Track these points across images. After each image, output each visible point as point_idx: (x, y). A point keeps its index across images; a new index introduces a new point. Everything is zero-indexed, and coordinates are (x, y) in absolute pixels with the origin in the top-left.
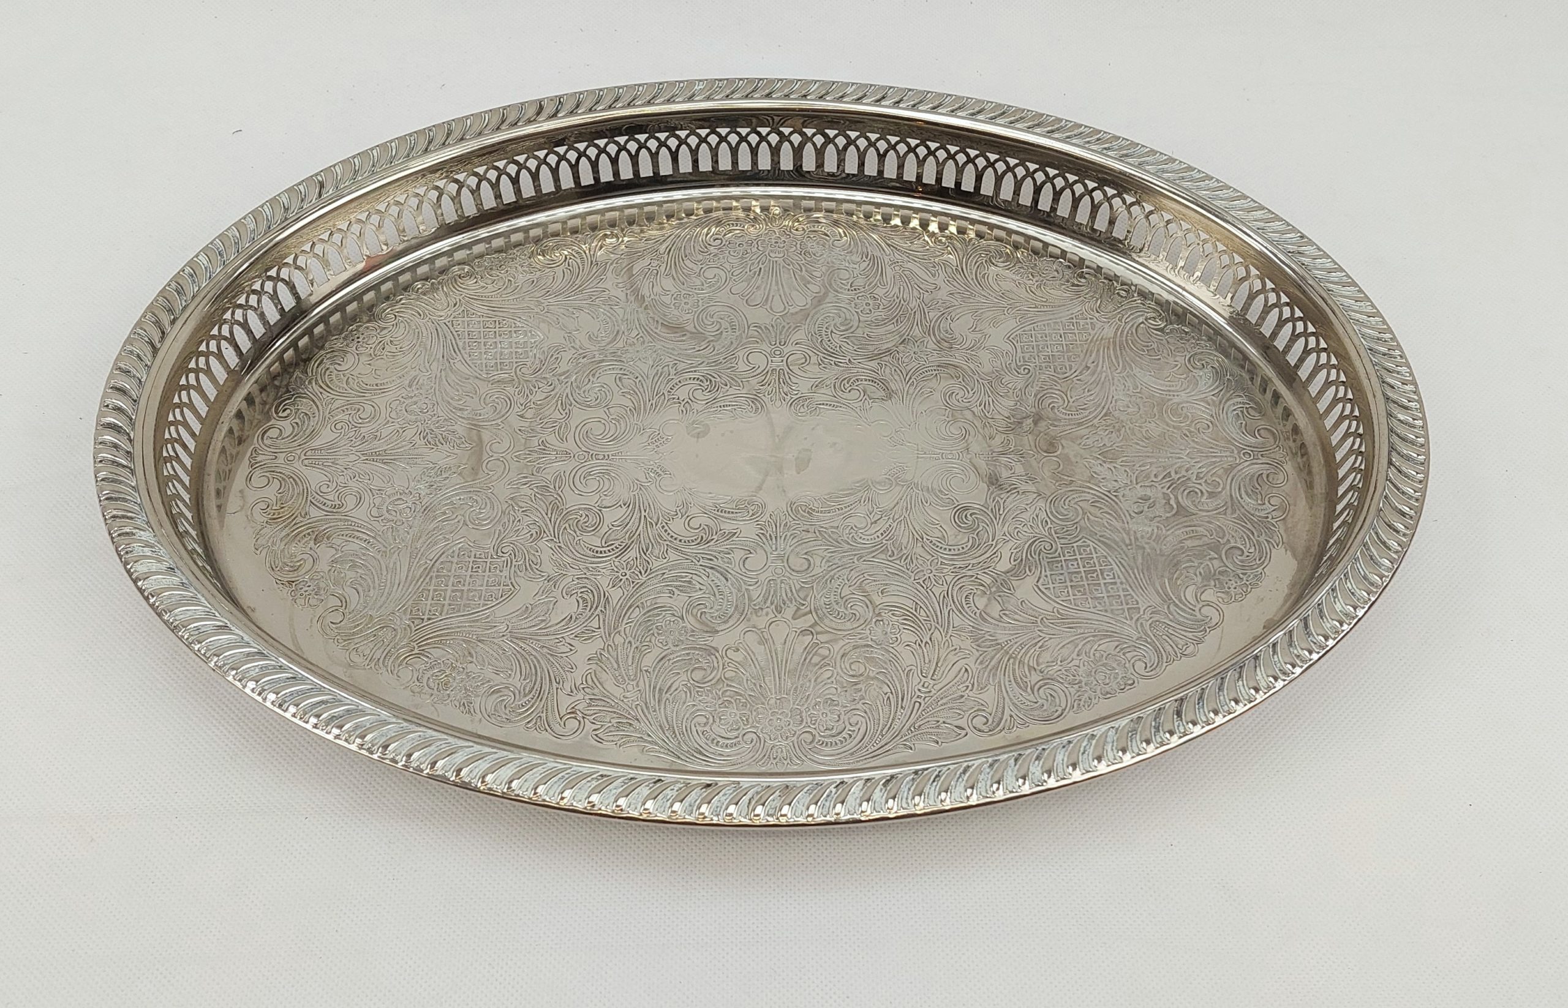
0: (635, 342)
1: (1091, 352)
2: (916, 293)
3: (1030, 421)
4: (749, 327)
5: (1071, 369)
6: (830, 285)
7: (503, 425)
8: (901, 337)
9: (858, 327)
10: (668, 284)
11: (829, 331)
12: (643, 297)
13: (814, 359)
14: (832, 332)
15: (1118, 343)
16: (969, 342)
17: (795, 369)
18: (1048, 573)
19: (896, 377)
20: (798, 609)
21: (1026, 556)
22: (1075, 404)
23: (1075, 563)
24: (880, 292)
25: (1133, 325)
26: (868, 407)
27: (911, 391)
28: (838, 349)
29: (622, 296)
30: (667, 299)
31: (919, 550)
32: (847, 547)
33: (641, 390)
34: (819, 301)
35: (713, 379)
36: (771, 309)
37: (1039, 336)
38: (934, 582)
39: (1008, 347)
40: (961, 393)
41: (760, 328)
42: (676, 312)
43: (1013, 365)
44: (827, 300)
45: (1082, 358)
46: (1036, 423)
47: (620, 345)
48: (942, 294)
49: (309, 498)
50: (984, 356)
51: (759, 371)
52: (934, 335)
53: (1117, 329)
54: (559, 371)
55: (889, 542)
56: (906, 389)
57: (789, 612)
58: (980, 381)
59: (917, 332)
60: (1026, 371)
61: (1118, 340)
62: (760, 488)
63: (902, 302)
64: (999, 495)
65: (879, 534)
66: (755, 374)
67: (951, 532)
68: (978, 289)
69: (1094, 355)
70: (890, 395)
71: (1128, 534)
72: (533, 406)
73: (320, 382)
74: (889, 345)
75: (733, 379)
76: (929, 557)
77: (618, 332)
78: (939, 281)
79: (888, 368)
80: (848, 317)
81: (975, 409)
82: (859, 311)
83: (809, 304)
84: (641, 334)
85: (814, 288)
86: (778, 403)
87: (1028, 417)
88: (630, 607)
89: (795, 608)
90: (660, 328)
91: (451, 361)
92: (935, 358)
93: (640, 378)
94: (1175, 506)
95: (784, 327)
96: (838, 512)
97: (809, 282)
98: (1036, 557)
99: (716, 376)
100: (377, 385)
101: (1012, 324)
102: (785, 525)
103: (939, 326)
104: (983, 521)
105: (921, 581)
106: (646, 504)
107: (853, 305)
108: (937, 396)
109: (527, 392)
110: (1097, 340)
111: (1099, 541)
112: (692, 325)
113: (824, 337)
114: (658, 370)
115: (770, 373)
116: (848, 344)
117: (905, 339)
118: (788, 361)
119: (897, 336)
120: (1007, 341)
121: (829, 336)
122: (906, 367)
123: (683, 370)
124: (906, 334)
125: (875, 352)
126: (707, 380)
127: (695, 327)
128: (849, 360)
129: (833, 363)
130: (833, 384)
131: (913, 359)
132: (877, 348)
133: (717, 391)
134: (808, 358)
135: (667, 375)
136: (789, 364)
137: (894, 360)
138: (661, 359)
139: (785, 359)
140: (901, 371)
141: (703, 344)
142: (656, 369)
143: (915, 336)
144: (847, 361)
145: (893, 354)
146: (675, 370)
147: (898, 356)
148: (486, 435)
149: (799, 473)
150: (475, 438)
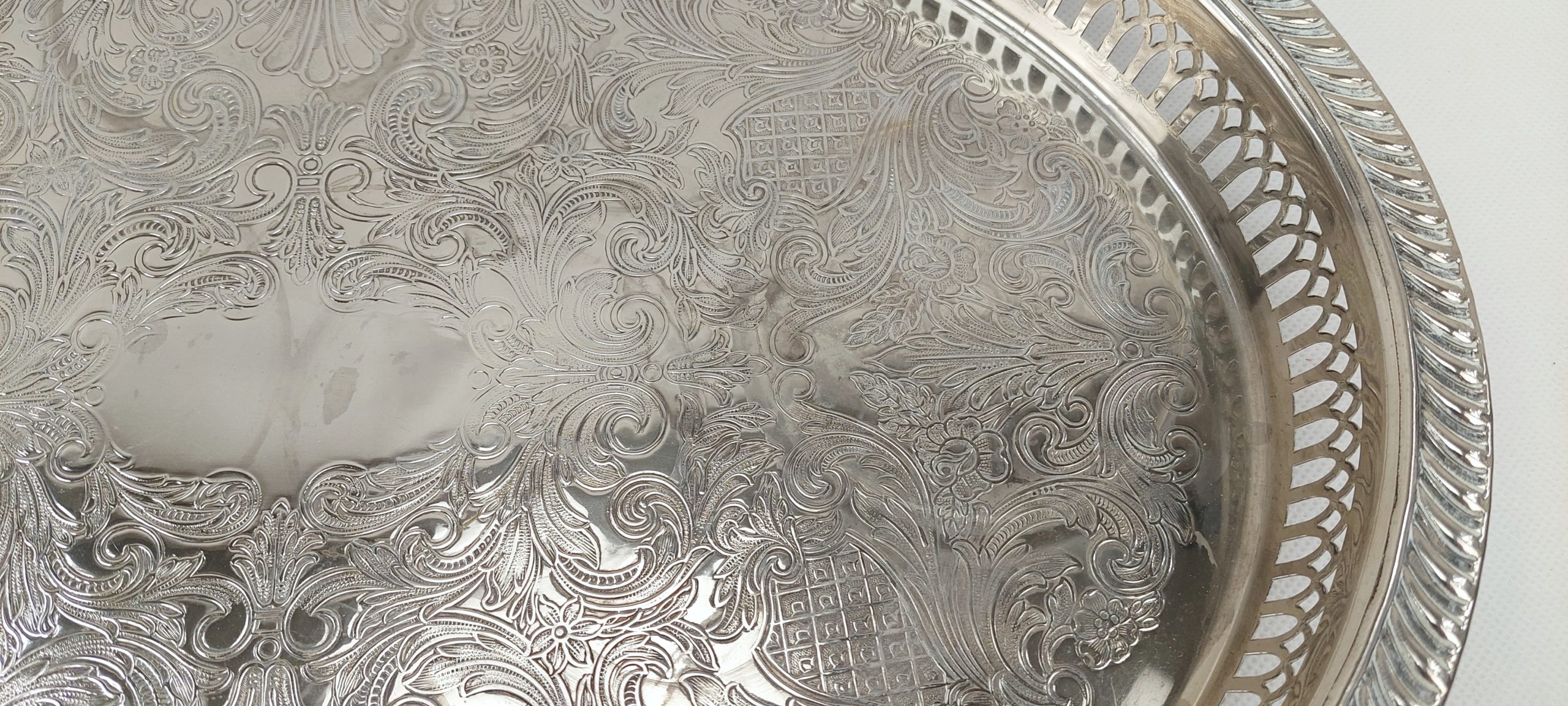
0: (48, 149)
1: (870, 153)
2: (571, 40)
3: (760, 296)
4: (263, 116)
5: (835, 187)
6: (419, 25)
8: (541, 126)
9: (464, 108)
10: (123, 29)
11: (411, 118)
12: (74, 58)
13: (378, 177)
14: (415, 119)
15: (915, 131)
16: (660, 134)
17: (341, 198)
18: (782, 622)
19: (527, 211)
21: (743, 587)
22: (841, 259)
24: (508, 38)
25: (941, 97)
26: (470, 274)
27: (551, 241)
28: (423, 154)
29: (35, 57)
30: (117, 63)
31: (544, 586)
33: (47, 253)
34: (396, 57)
35: (184, 225)
36: (308, 78)
37: (784, 121)
38: (568, 658)
39: (726, 146)
40: (643, 242)
41: (284, 115)
42: (130, 88)
43: (736, 182)
44: (411, 57)
45: (854, 164)
46: (771, 299)
47: (19, 158)
48: (617, 43)
50: (685, 163)
51: (274, 204)
52: (599, 122)
53: (916, 106)
55: (489, 571)
56: (543, 235)
58: (677, 214)
59: (568, 117)
60: (759, 193)
61: (915, 126)
62: (250, 459)
63: (546, 57)
64: (698, 457)
65: (470, 553)
66: (264, 210)
67: (607, 540)
68: (681, 30)
69: (875, 158)
70: (512, 245)
74: (518, 145)
75: (222, 223)
76: (561, 600)
77: (19, 131)
78: (614, 18)
79: (513, 192)
80: (447, 90)
81: (665, 275)
82: (467, 76)
83: (378, 64)
84: (62, 135)
85: (391, 33)
86: (303, 272)
87: (754, 289)
90: (97, 121)
92: (597, 173)
93: (47, 227)
94: (1008, 463)
95: (327, 111)
97: (382, 21)
98: (762, 589)
99: (191, 218)
101: (737, 98)
103: (609, 104)
104: (668, 516)
105: (544, 655)
107: (457, 65)
108: (598, 249)
110: (880, 129)
112: (159, 113)
113: (400, 131)
114: (83, 210)
115: (293, 206)
116: (443, 144)
117: (547, 131)
118: (329, 183)
119: (534, 126)
120: (727, 133)
121: (411, 127)
122: (545, 190)
123: (131, 207)
124: (550, 122)
125: (492, 160)
126: (173, 229)
127: (163, 117)
128: (443, 176)
129: (412, 183)
130: (409, 227)
131: (560, 172)
132: (495, 152)
133: (190, 248)
134: (367, 174)
135: (98, 221)
136: (330, 188)
137: (524, 176)
138: (92, 186)
139: (323, 178)
140: (535, 197)
141: (174, 153)
142: (79, 209)
143: (565, 125)
144: (439, 179)
145: (523, 163)
146: (116, 208)
147: (532, 166)
149: (328, 422)
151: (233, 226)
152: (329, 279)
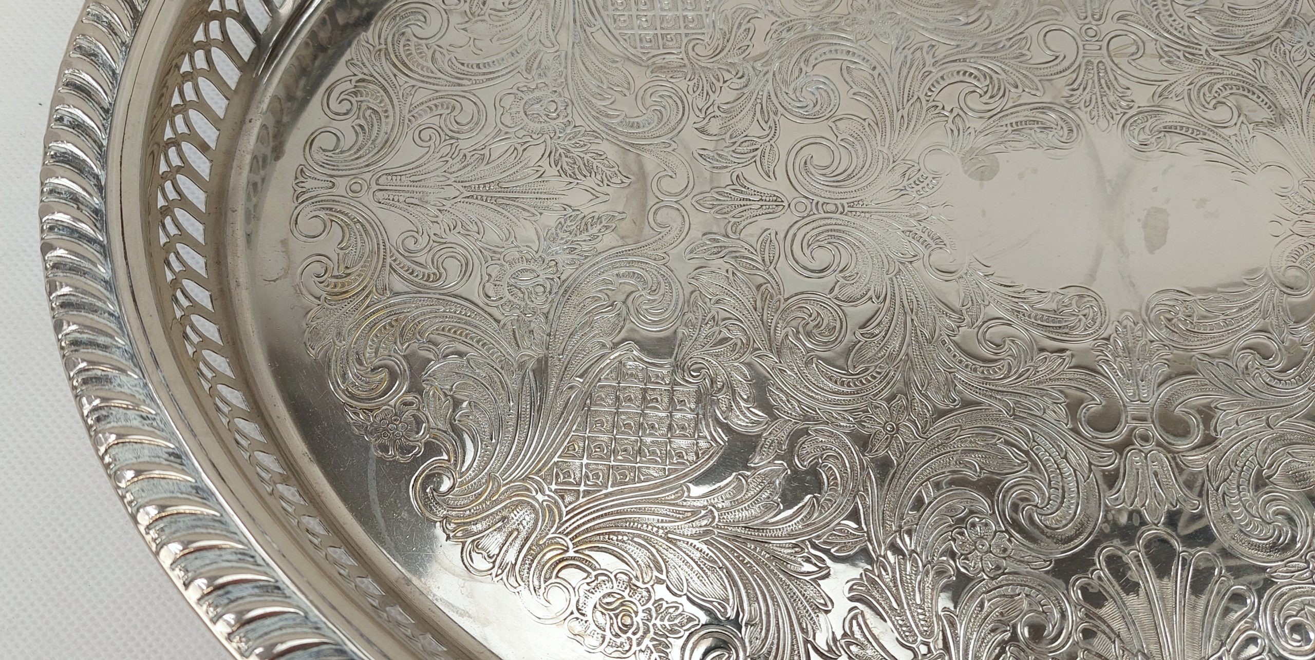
0: (866, 5)
7: (674, 146)
8: (1283, 13)
13: (1150, 47)
17: (1123, 62)
19: (1286, 86)
20: (1186, 513)
26: (1249, 137)
28: (1186, 30)
33: (883, 90)
35: (995, 76)
47: (843, 9)
49: (389, 260)
51: (1066, 64)
54: (754, 52)
56: (1305, 107)
62: (1092, 274)
66: (1059, 68)
70: (1280, 118)
72: (718, 113)
73: (393, 56)
74: (1267, 28)
75: (1026, 76)
79: (1270, 70)
86: (1103, 123)
91: (587, 29)
93: (879, 69)
99: (998, 70)
100: (478, 66)
102: (1143, 350)
109: (707, 87)
113: (1162, 9)
114: (906, 57)
115: (1083, 67)
116: (1201, 22)
117: (1290, 19)
118: (1111, 48)
119: (1277, 13)
121: (1170, 6)
122: (1299, 69)
123: (945, 57)
124: (1291, 10)
125: (1246, 39)
126: (985, 78)
128: (1207, 51)
129: (1180, 54)
130: (1186, 92)
131: (1308, 55)
132: (1247, 33)
133: (1004, 95)
134: (1141, 44)
135: (921, 67)
136: (1112, 54)
137: (1278, 55)
138: (909, 38)
139: (1105, 43)
140: (1291, 75)
141: (973, 14)
142: (903, 55)
143: (1305, 14)
144: (1203, 52)
145: (1275, 43)
146: (934, 57)
147: (1283, 49)
148: (650, 163)
149: (1151, 252)
150: (634, 167)
151: (1036, 80)
152: (1127, 131)
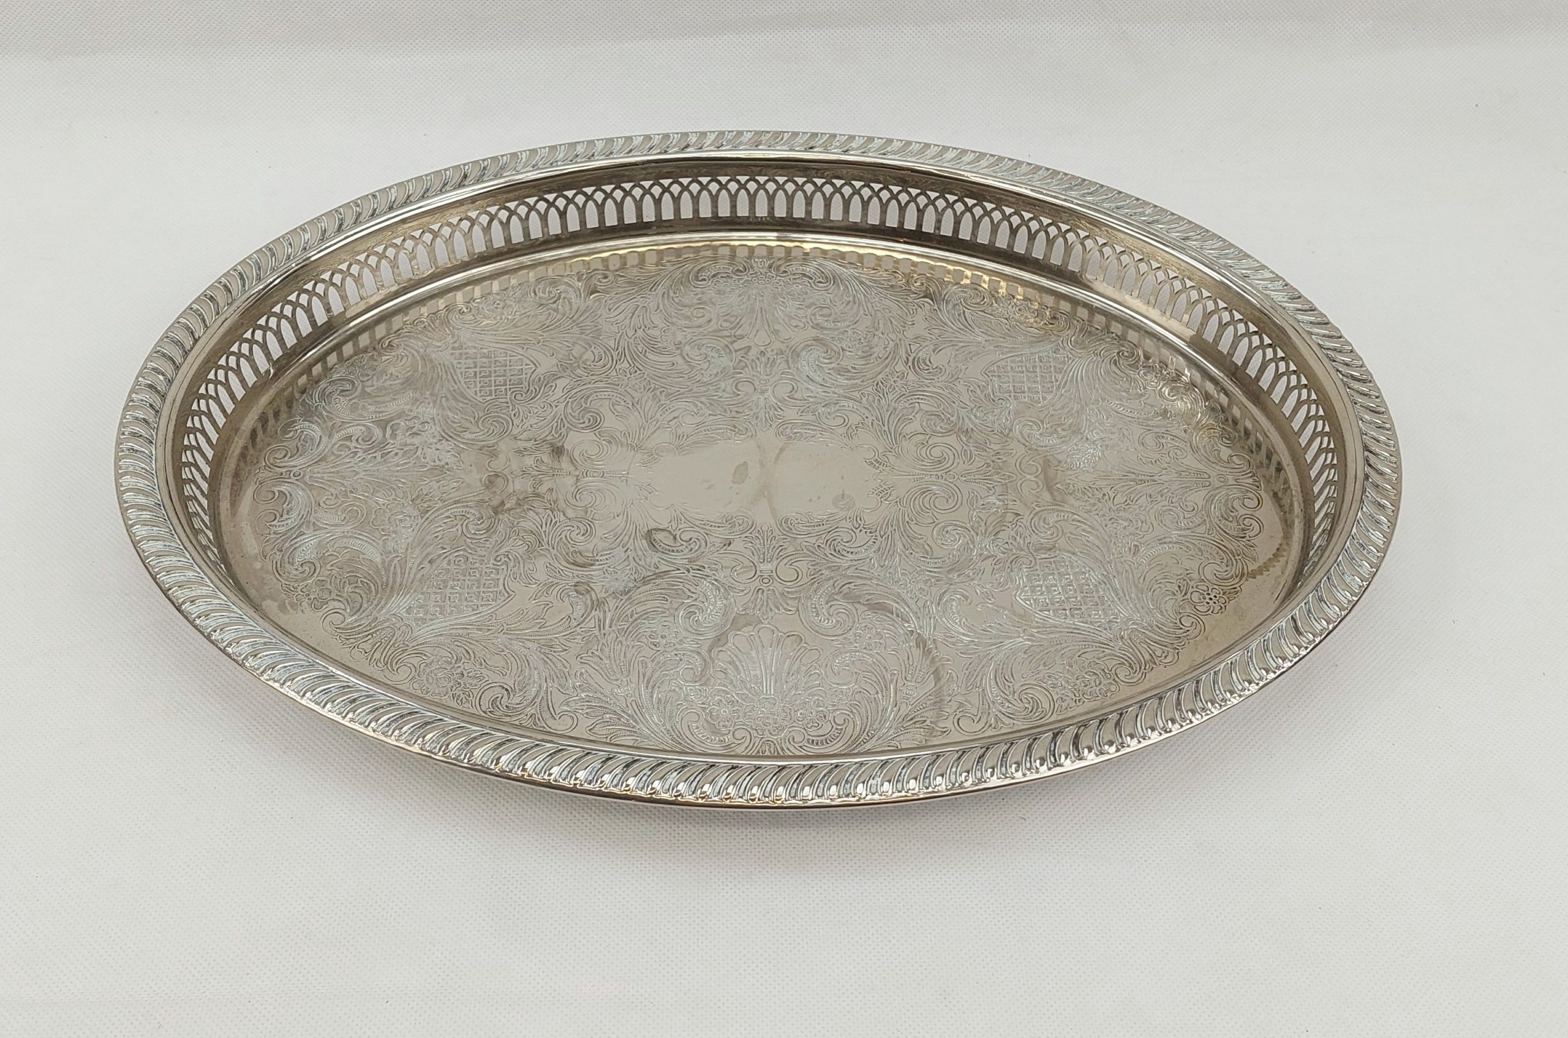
3: (508, 506)
4: (798, 610)
5: (450, 560)
7: (1033, 506)
8: (629, 598)
9: (677, 611)
11: (709, 605)
12: (918, 646)
13: (726, 573)
14: (706, 605)
16: (555, 592)
17: (747, 563)
18: (524, 378)
20: (746, 354)
21: (541, 390)
22: (455, 522)
23: (497, 383)
25: (364, 611)
26: (673, 523)
27: (627, 538)
28: (701, 585)
29: (943, 649)
30: (891, 643)
32: (703, 399)
34: (719, 641)
36: (773, 630)
37: (474, 599)
39: (514, 585)
40: (573, 535)
41: (785, 608)
42: (879, 627)
43: (512, 564)
44: (709, 642)
45: (433, 573)
46: (503, 503)
47: (934, 591)
48: (575, 647)
50: (542, 575)
51: (785, 561)
52: (592, 600)
54: (991, 561)
56: (631, 540)
57: (754, 352)
58: (550, 548)
60: (499, 559)
62: (782, 450)
63: (623, 640)
64: (555, 438)
65: (673, 409)
66: (792, 557)
67: (605, 410)
68: (531, 654)
69: (420, 576)
70: (649, 536)
71: (441, 405)
72: (1009, 525)
74: (644, 588)
75: (812, 552)
76: (629, 390)
78: (576, 664)
79: (648, 563)
80: (687, 622)
81: (562, 518)
83: (730, 637)
84: (912, 602)
86: (765, 528)
87: (510, 510)
88: (887, 358)
89: (749, 354)
90: (895, 610)
92: (595, 572)
93: (908, 554)
94: (388, 428)
95: (759, 610)
96: (709, 428)
97: (730, 663)
98: (531, 388)
99: (830, 556)
100: (1169, 547)
101: (502, 613)
102: (757, 418)
103: (585, 610)
104: (574, 417)
106: (885, 437)
107: (681, 636)
108: (600, 532)
109: (1020, 538)
111: (470, 400)
113: (715, 598)
115: (773, 560)
116: (689, 590)
117: (625, 596)
119: (634, 599)
120: (511, 593)
121: (709, 600)
122: (628, 564)
124: (624, 601)
125: (660, 581)
127: (857, 610)
128: (689, 573)
129: (707, 570)
130: (708, 547)
131: (619, 573)
132: (658, 585)
133: (827, 541)
134: (733, 575)
136: (753, 568)
137: (641, 572)
139: (758, 573)
140: (634, 560)
141: (845, 589)
143: (614, 599)
144: (691, 571)
145: (641, 579)
146: (872, 562)
147: (636, 576)
148: (1046, 496)
149: (745, 463)
150: (1056, 493)
151: (805, 551)
152: (750, 523)
